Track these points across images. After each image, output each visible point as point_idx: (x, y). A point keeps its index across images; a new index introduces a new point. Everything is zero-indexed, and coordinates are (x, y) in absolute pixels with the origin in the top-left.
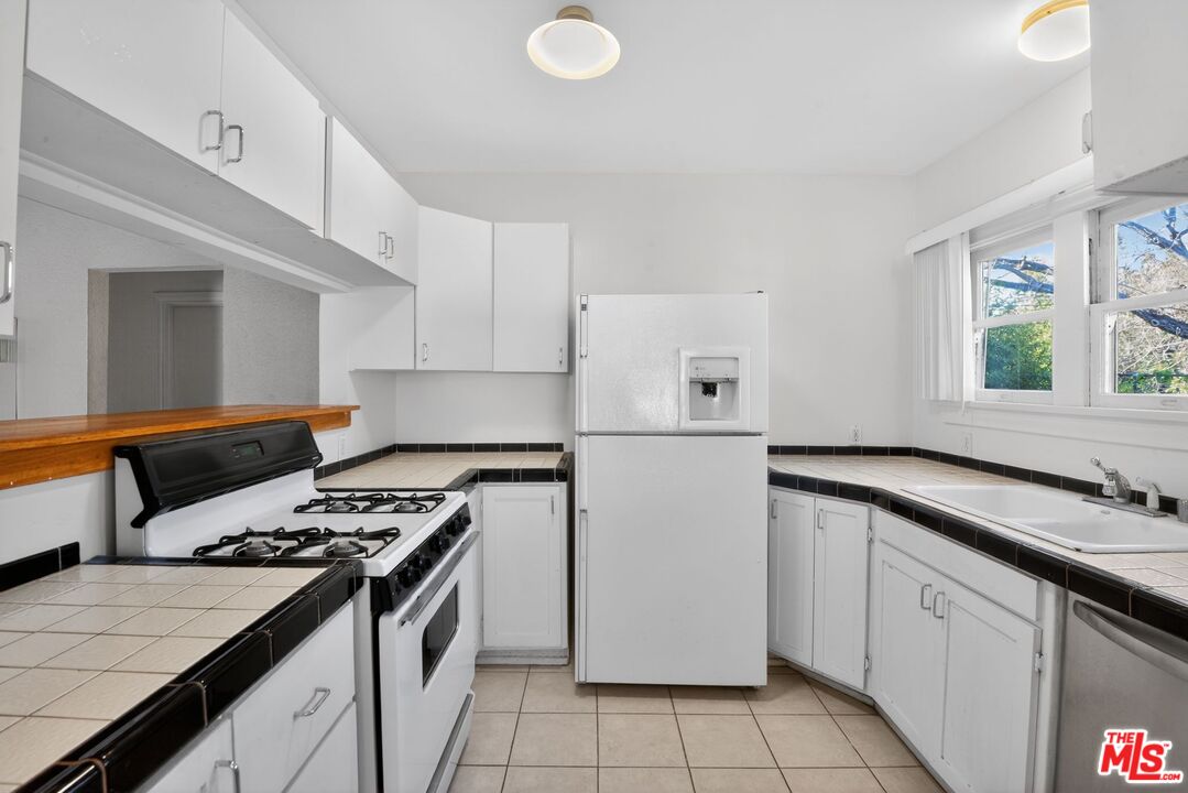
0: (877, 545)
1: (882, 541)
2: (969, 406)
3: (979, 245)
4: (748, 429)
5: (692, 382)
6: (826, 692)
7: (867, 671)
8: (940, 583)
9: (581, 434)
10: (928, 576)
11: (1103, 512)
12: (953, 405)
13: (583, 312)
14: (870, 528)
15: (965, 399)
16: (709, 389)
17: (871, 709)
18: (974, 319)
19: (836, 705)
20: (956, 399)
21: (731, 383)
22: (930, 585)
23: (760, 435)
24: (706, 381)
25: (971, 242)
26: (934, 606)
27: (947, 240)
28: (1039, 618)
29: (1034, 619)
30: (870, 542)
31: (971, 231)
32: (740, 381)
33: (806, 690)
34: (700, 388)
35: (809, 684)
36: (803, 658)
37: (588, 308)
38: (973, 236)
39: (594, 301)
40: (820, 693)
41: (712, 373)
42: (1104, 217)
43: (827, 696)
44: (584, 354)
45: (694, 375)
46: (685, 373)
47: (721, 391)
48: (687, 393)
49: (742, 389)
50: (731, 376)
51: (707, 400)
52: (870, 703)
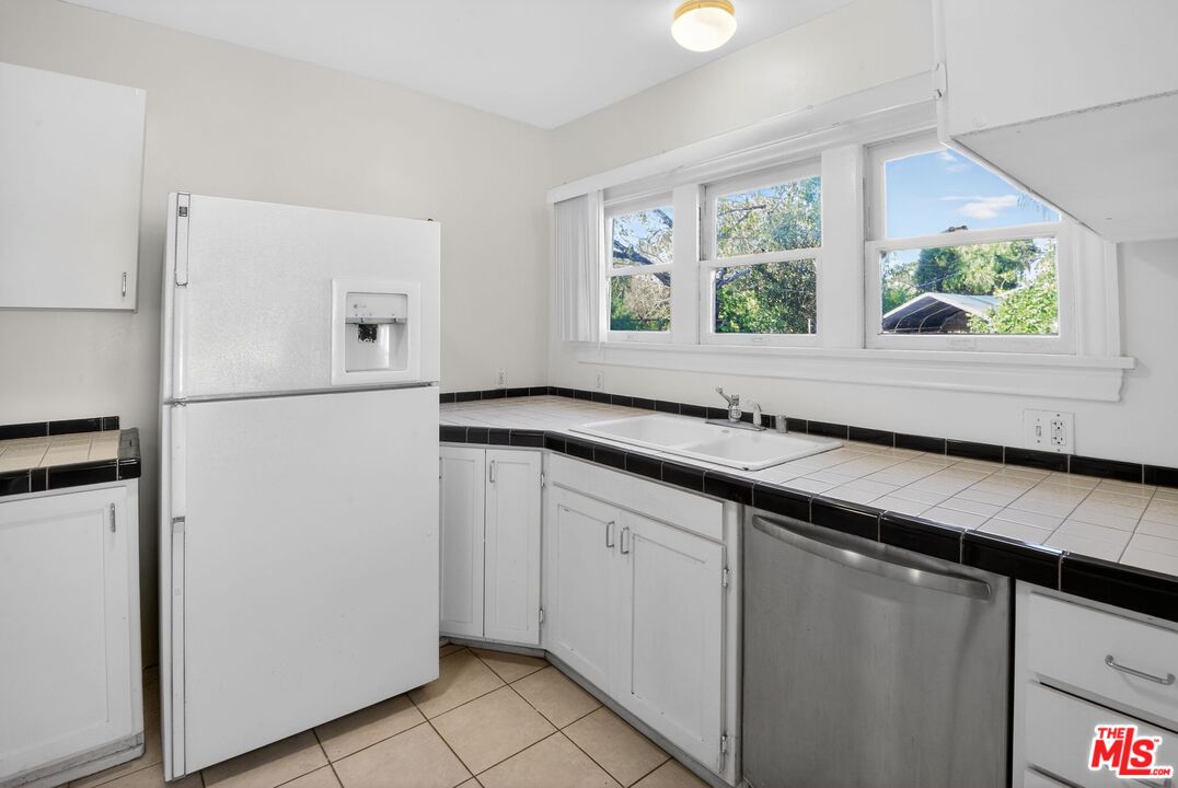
0: (552, 491)
1: (556, 484)
2: (604, 347)
3: (611, 203)
4: (418, 379)
5: (349, 323)
6: (496, 659)
7: (541, 623)
8: (622, 519)
9: (173, 403)
10: (611, 514)
11: (724, 431)
12: (594, 346)
13: (182, 220)
14: (542, 473)
15: (600, 341)
16: (369, 331)
17: (542, 660)
19: (510, 671)
20: (593, 340)
21: (398, 324)
22: (613, 522)
23: (429, 385)
24: (366, 322)
25: (605, 199)
26: (620, 543)
27: (585, 196)
28: (725, 537)
29: (720, 538)
30: (543, 487)
31: (604, 190)
32: (409, 323)
33: (476, 665)
34: (356, 331)
35: (477, 655)
36: (472, 631)
37: (191, 212)
38: (606, 194)
39: (199, 205)
40: (490, 662)
41: (370, 313)
42: (709, 191)
43: (500, 663)
44: (181, 280)
45: (352, 315)
46: (339, 313)
47: (384, 333)
48: (340, 337)
49: (413, 329)
50: (399, 316)
51: (367, 344)
52: (542, 655)
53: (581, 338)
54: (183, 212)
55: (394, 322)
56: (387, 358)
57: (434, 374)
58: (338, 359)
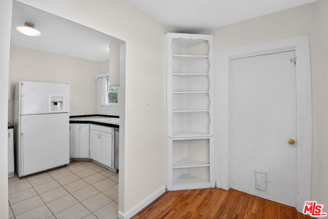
1: (92, 130)
2: (107, 106)
4: (65, 112)
7: (89, 154)
9: (21, 115)
10: (98, 132)
12: (104, 106)
16: (56, 104)
18: (107, 91)
20: (104, 105)
21: (61, 102)
22: (99, 134)
23: (68, 113)
25: (107, 78)
26: (99, 137)
27: (103, 77)
28: (112, 133)
30: (90, 130)
31: (107, 76)
33: (78, 162)
34: (53, 103)
36: (77, 156)
39: (25, 83)
40: (80, 162)
41: (55, 101)
43: (82, 162)
44: (22, 95)
45: (52, 101)
46: (50, 100)
47: (59, 104)
48: (50, 105)
49: (64, 103)
50: (61, 101)
51: (55, 106)
52: (90, 160)
53: (102, 104)
54: (22, 84)
55: (60, 102)
56: (59, 108)
57: (68, 111)
58: (50, 108)
